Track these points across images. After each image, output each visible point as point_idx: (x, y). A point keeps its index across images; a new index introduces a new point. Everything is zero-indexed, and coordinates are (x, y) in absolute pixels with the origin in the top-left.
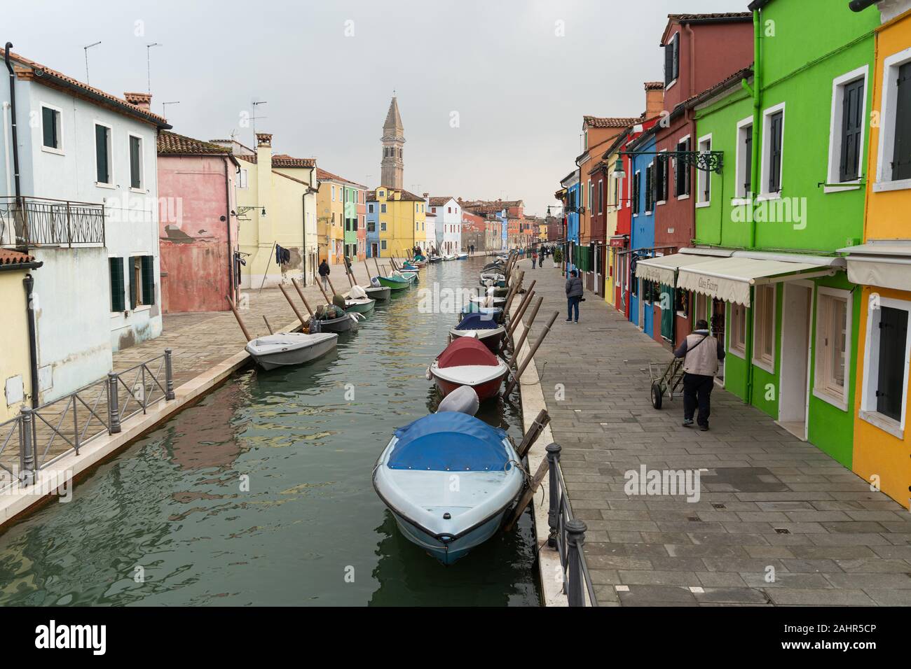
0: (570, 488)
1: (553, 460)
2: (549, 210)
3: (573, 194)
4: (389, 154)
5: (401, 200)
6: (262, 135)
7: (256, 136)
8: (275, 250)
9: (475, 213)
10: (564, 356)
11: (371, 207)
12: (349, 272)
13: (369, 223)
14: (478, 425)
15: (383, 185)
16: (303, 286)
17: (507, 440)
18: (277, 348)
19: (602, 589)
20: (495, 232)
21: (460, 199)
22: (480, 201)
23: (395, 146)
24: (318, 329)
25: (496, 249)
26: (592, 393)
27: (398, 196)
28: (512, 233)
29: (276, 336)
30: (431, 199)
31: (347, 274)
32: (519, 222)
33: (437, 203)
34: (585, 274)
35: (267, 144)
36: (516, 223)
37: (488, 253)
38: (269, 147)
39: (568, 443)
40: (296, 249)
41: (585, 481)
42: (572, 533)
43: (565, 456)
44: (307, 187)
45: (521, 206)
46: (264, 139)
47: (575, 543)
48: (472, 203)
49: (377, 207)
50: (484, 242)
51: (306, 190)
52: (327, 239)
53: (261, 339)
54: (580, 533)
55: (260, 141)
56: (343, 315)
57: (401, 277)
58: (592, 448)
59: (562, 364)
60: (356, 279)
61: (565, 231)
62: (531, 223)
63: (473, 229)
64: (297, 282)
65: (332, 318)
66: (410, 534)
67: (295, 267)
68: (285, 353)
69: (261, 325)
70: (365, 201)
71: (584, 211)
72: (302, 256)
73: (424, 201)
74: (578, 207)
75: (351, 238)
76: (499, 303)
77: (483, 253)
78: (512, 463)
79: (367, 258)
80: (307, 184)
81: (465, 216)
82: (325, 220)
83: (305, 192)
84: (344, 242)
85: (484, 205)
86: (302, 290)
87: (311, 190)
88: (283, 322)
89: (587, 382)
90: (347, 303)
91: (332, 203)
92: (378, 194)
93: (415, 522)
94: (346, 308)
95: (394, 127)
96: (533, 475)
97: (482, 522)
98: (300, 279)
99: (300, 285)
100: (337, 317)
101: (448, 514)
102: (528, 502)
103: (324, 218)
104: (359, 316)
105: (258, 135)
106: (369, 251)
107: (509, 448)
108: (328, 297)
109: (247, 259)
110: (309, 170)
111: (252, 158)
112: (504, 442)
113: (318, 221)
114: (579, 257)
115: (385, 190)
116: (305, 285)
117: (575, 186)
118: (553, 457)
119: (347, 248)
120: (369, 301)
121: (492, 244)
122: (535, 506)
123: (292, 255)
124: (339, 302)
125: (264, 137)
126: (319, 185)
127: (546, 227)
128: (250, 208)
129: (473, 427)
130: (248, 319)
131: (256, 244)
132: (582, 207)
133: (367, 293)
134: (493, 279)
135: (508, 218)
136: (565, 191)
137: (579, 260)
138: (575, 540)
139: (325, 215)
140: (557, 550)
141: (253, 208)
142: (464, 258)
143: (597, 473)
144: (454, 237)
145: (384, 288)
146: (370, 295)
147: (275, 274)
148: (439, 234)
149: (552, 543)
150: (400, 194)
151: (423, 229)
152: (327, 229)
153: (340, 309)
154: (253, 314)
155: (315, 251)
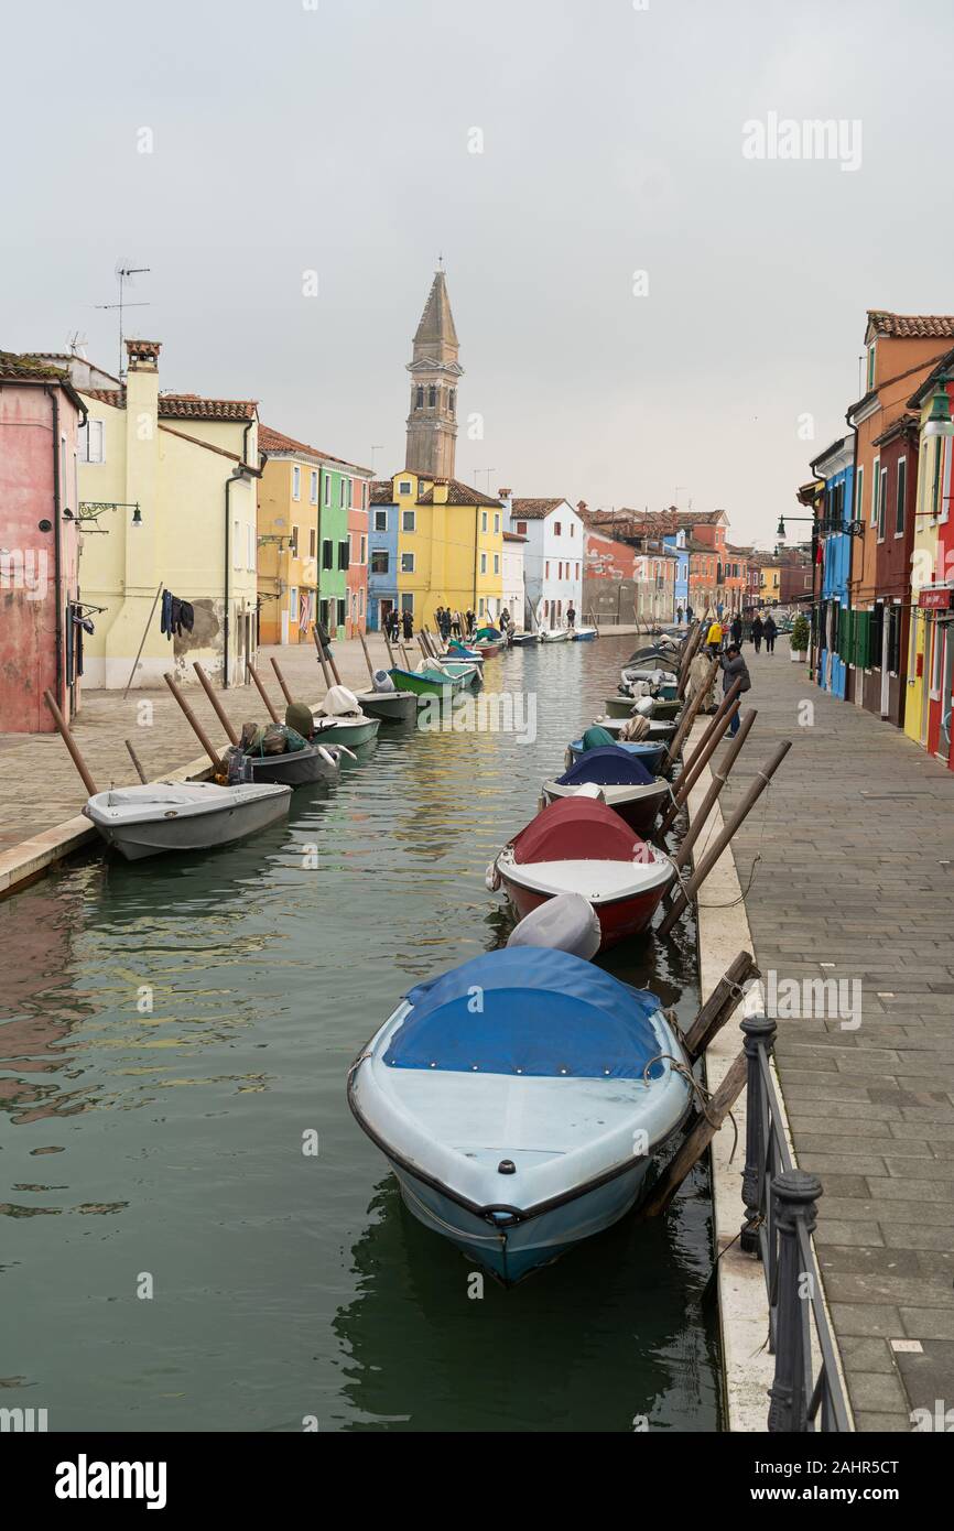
0: (796, 1129)
1: (756, 1050)
2: (782, 526)
3: (838, 492)
4: (426, 400)
5: (448, 504)
6: (139, 343)
7: (125, 346)
8: (160, 602)
9: (616, 537)
10: (800, 848)
11: (381, 518)
12: (325, 656)
13: (374, 554)
14: (593, 977)
15: (411, 466)
16: (220, 686)
17: (661, 1016)
18: (156, 811)
19: (858, 1347)
20: (660, 582)
21: (582, 505)
22: (629, 511)
23: (440, 383)
24: (248, 776)
25: (660, 621)
26: (861, 929)
27: (441, 494)
28: (698, 584)
29: (154, 788)
30: (515, 503)
31: (320, 660)
32: (718, 559)
33: (531, 511)
34: (861, 675)
35: (148, 364)
36: (708, 562)
37: (643, 628)
38: (154, 370)
39: (800, 1031)
40: (207, 604)
41: (835, 1114)
42: (787, 1201)
43: (792, 1060)
44: (236, 464)
45: (720, 523)
46: (143, 353)
47: (793, 1224)
48: (609, 514)
49: (395, 518)
50: (634, 603)
51: (234, 471)
52: (278, 586)
53: (118, 792)
54: (807, 1201)
55: (134, 358)
56: (302, 747)
57: (441, 672)
58: (855, 1045)
59: (798, 865)
60: (339, 675)
61: (818, 577)
62: (742, 563)
63: (609, 574)
64: (208, 676)
65: (275, 753)
66: (425, 1209)
67: (205, 644)
68: (172, 821)
69: (123, 764)
70: (367, 503)
71: (863, 531)
72: (220, 618)
73: (501, 506)
74: (849, 521)
75: (335, 585)
76: (662, 731)
77: (632, 628)
78: (666, 1063)
79: (368, 630)
80: (237, 458)
81: (592, 544)
82: (275, 542)
83: (232, 476)
84: (318, 591)
85: (636, 520)
86: (219, 695)
87: (244, 472)
88: (173, 760)
89: (852, 904)
90: (317, 723)
91: (292, 505)
92: (397, 489)
93: (436, 1181)
94: (314, 735)
95: (438, 341)
96: (713, 1092)
97: (586, 1185)
98: (214, 670)
99: (215, 685)
100: (287, 750)
101: (510, 1163)
102: (700, 1153)
103: (273, 537)
104: (343, 752)
105: (130, 344)
106: (374, 616)
107: (664, 1031)
108: (276, 712)
109: (96, 619)
110: (241, 428)
111: (115, 397)
112: (653, 1020)
113: (259, 544)
114: (847, 637)
115: (413, 481)
116: (225, 684)
117: (844, 473)
118: (756, 1044)
119: (323, 607)
120: (365, 720)
121: (655, 608)
122: (716, 1163)
123: (198, 614)
124: (299, 719)
125: (143, 348)
126: (263, 462)
127: (777, 572)
128: (105, 506)
129: (584, 982)
130: (93, 751)
131: (120, 589)
132: (858, 522)
133: (362, 703)
134: (650, 682)
135: (691, 550)
136: (821, 486)
137: (847, 644)
138: (795, 1217)
139: (276, 531)
140: (760, 1258)
141: (114, 506)
142: (588, 638)
143: (862, 1097)
144: (566, 591)
145: (403, 695)
146: (368, 708)
147: (160, 656)
148: (532, 582)
149: (748, 1243)
150: (446, 489)
151: (497, 571)
152: (280, 563)
153: (296, 736)
154: (107, 741)
155: (251, 610)
